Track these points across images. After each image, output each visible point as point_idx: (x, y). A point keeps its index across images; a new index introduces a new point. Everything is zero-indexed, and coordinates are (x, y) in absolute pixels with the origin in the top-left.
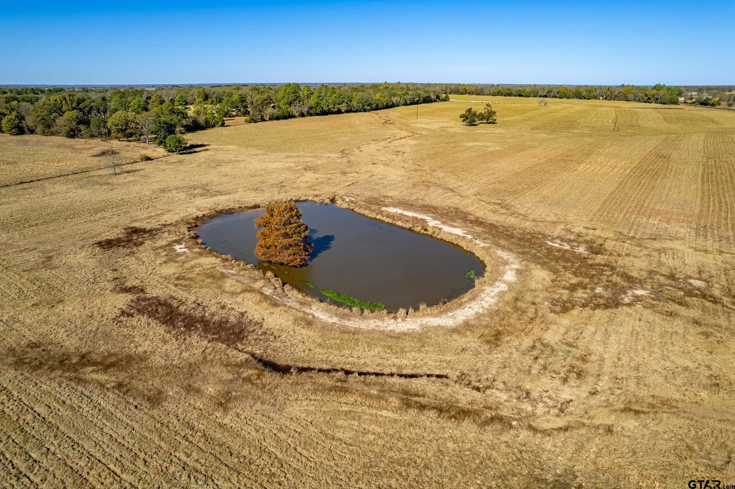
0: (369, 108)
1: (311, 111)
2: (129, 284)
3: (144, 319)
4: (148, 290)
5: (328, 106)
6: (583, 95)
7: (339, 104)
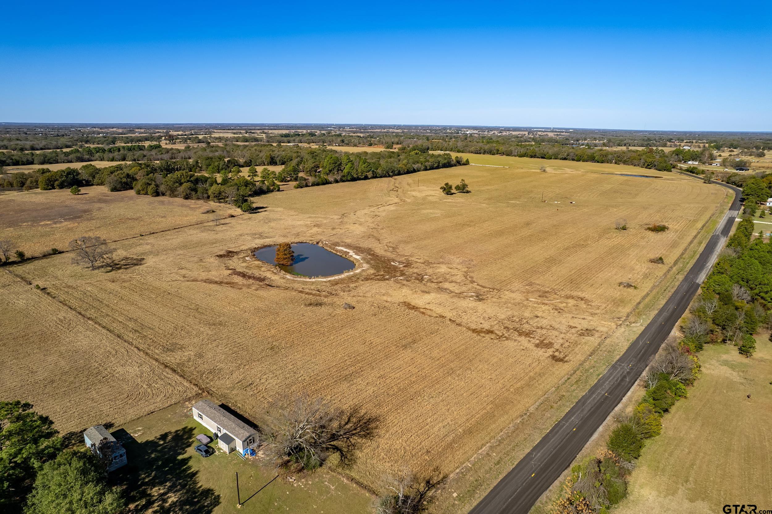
0: (392, 174)
1: (344, 179)
2: (230, 268)
3: (236, 276)
4: (237, 269)
7: (367, 172)
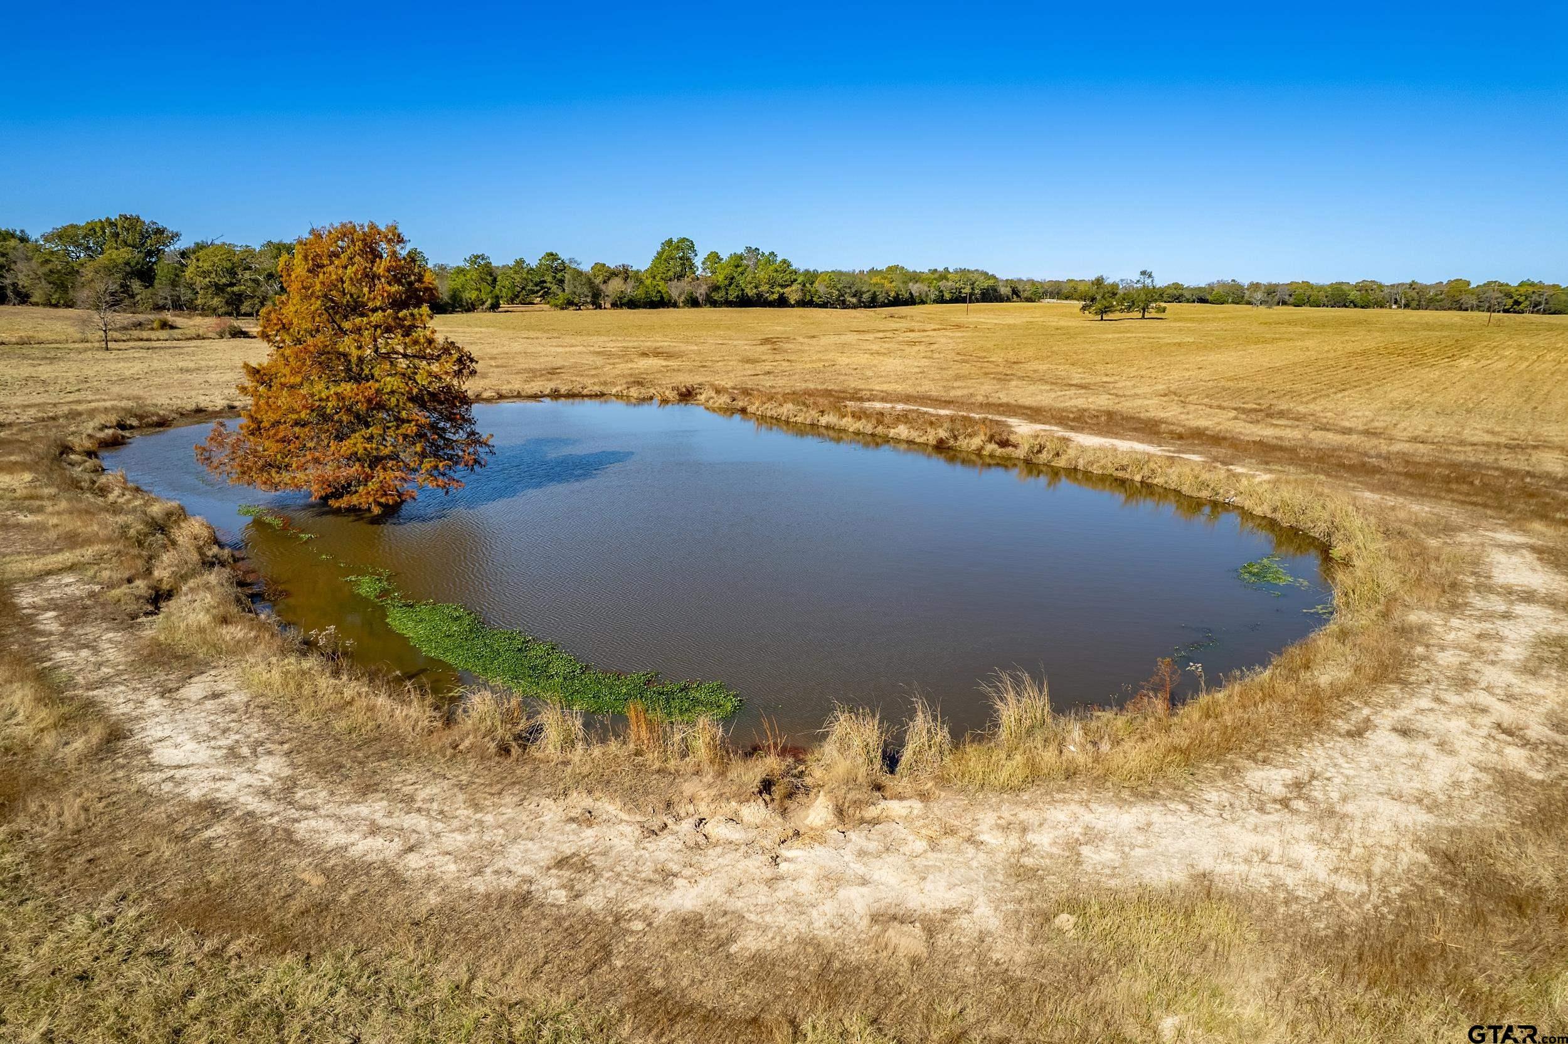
0: (854, 300)
1: (716, 296)
5: (756, 287)
6: (1351, 297)
7: (784, 286)
